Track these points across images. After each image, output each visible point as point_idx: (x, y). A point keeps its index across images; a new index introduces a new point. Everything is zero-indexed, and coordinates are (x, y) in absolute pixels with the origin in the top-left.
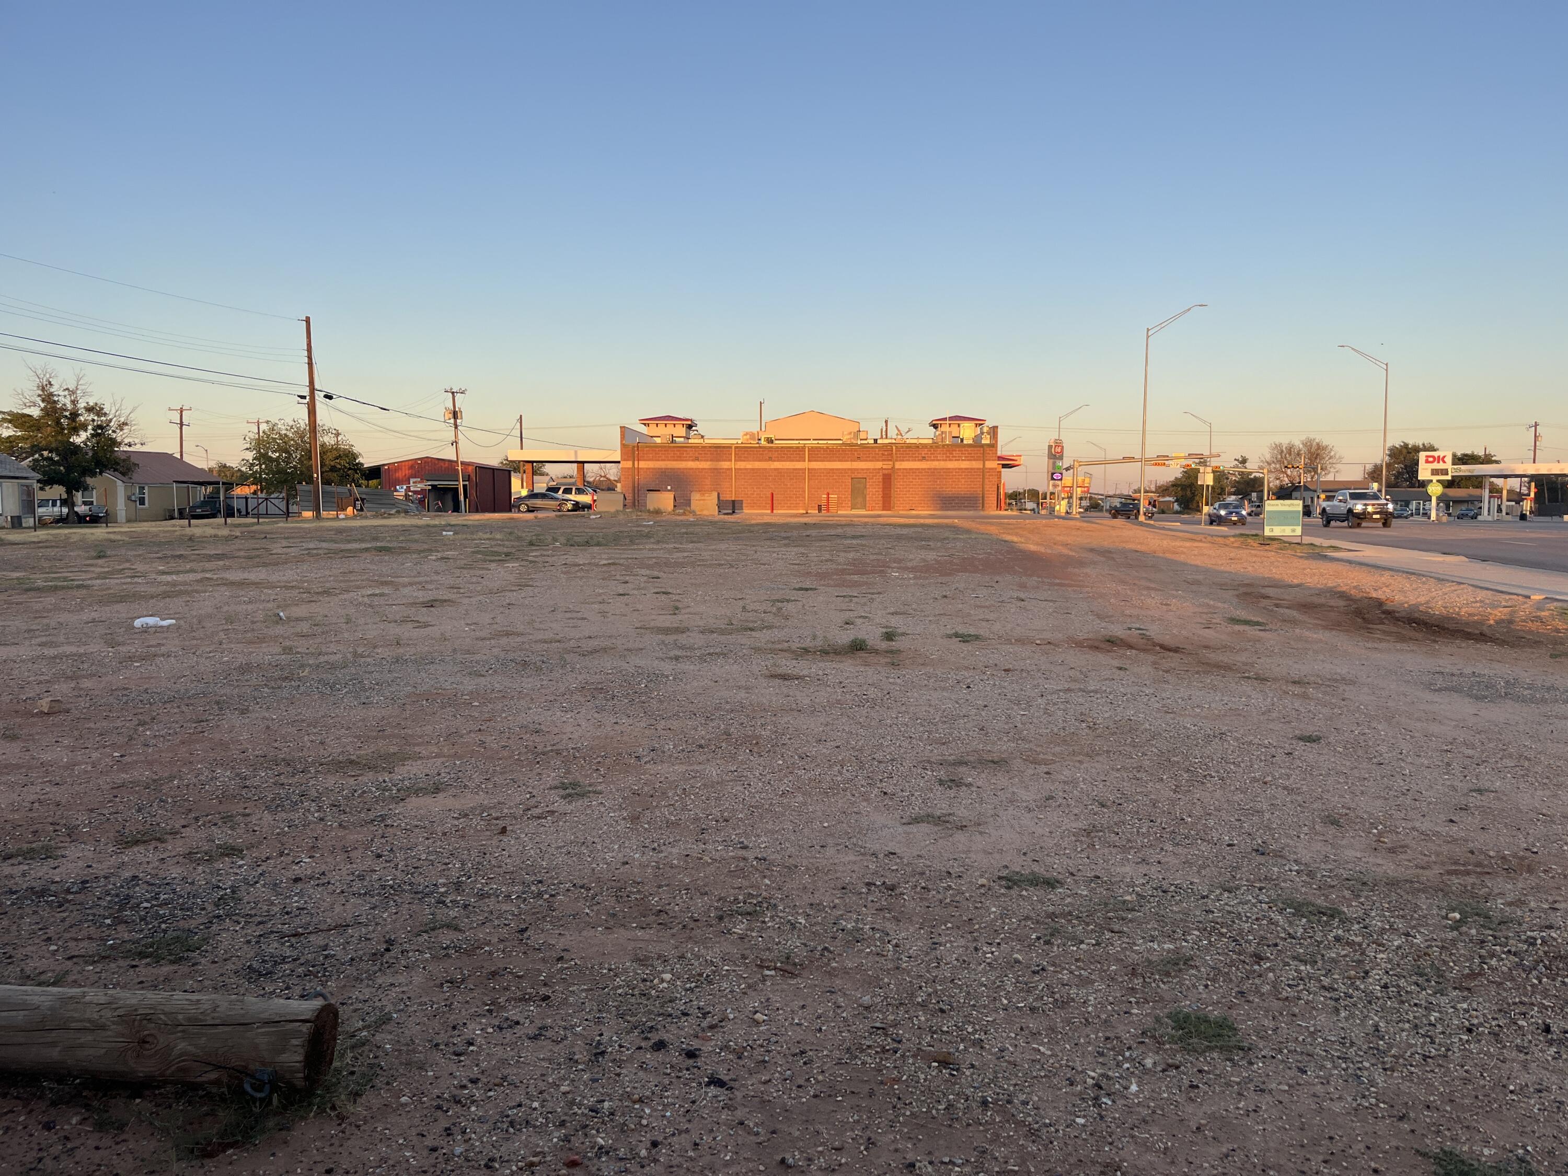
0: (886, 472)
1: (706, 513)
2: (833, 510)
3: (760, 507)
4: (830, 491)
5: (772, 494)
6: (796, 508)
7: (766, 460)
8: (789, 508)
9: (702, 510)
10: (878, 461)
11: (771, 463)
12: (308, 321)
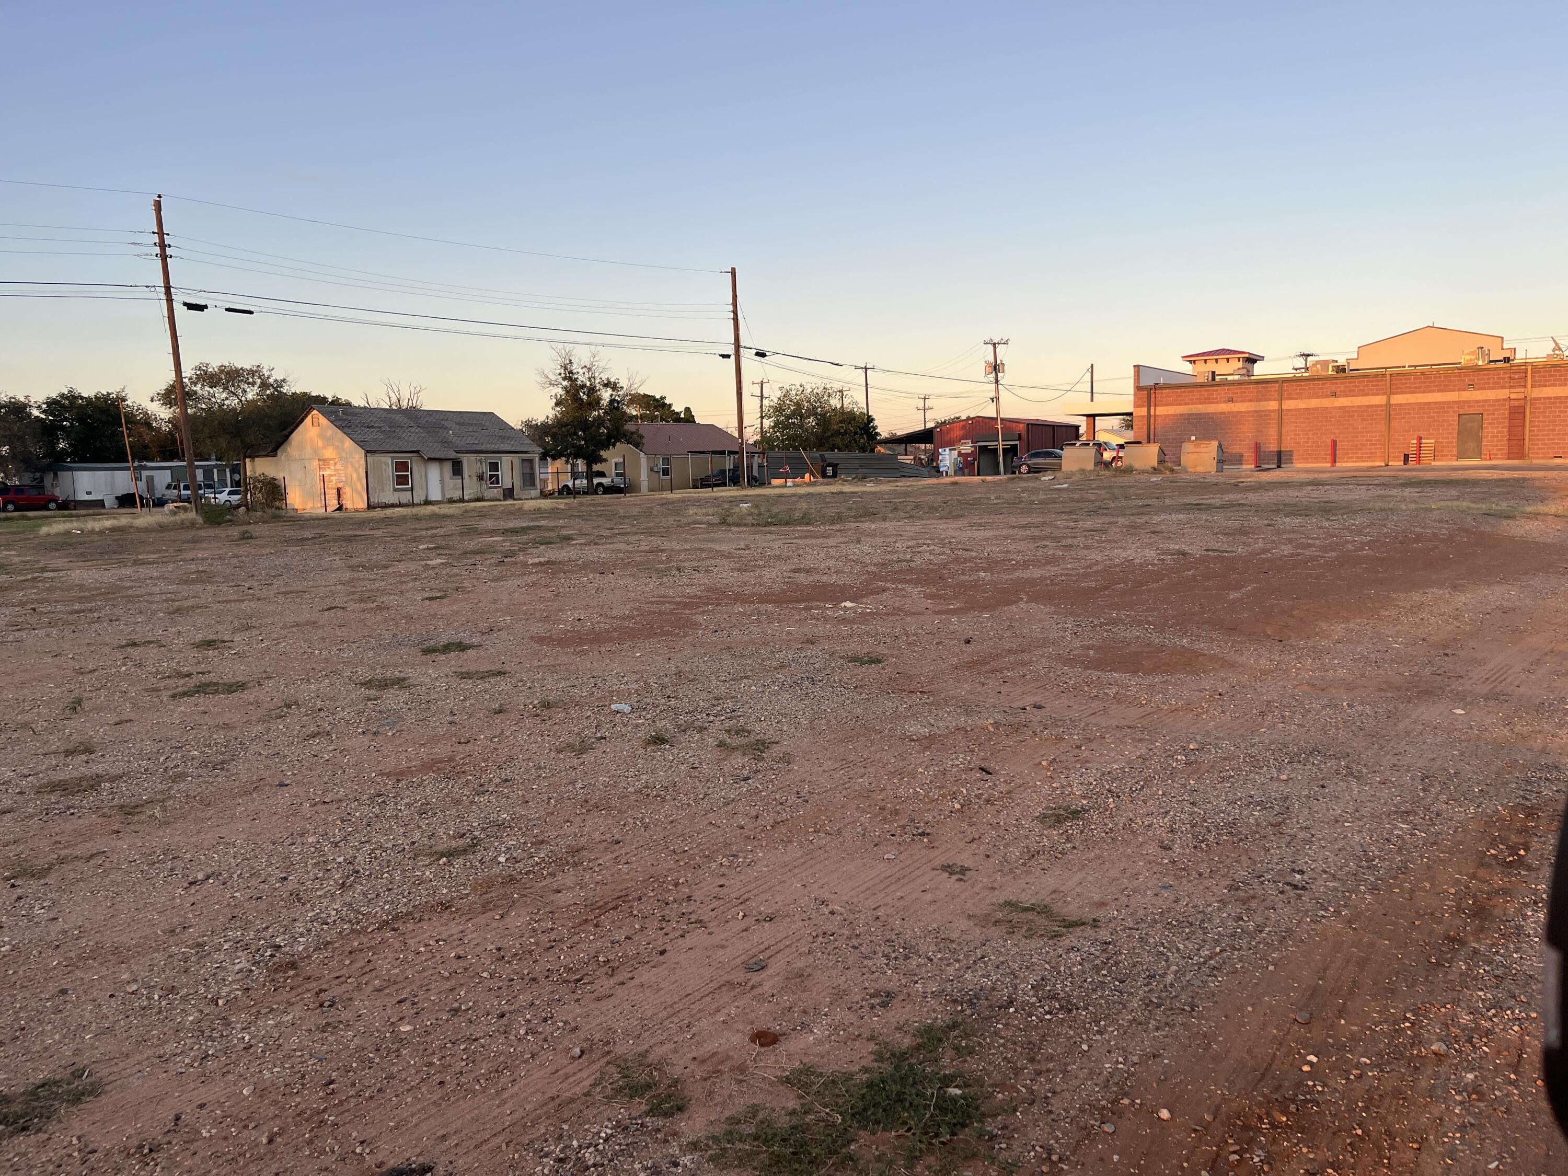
0: (1516, 403)
1: (1200, 469)
2: (1424, 461)
3: (1316, 459)
4: (1420, 434)
5: (1334, 443)
6: (1370, 458)
7: (1327, 396)
8: (1361, 459)
9: (1196, 466)
10: (1503, 388)
11: (1333, 399)
12: (733, 272)
